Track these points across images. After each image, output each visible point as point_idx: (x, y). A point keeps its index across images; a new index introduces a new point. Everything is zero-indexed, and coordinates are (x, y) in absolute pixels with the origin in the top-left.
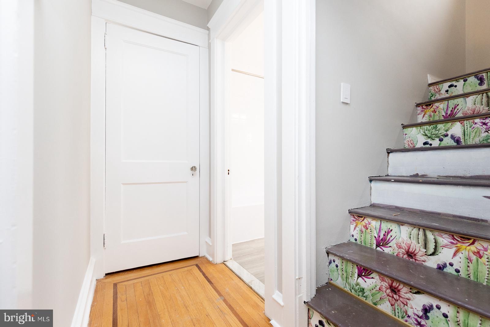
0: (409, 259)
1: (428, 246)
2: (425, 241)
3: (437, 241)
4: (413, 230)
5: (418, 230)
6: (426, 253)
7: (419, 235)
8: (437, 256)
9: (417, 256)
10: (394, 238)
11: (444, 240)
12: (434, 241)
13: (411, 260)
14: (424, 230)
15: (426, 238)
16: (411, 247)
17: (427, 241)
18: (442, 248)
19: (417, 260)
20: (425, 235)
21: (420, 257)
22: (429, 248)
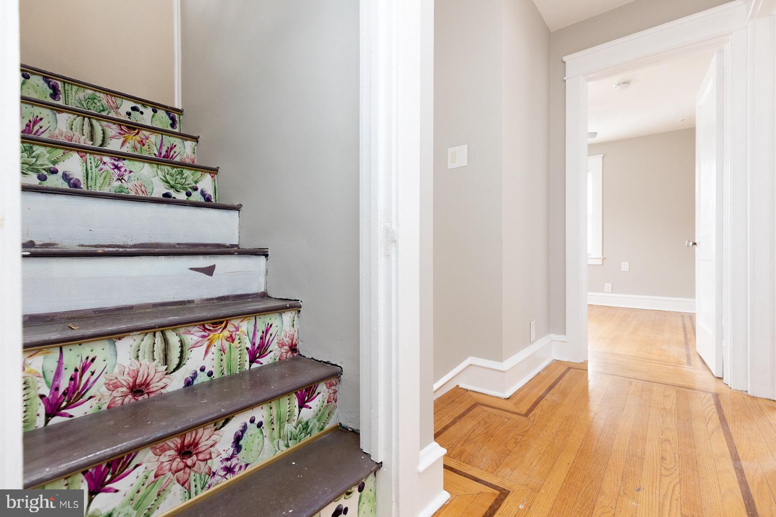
0: (137, 399)
1: (170, 357)
2: (165, 352)
3: (183, 343)
4: (142, 340)
5: (153, 337)
6: (166, 371)
7: (155, 345)
8: (184, 366)
9: (151, 386)
10: (100, 375)
11: (193, 336)
12: (179, 344)
13: (140, 398)
14: (163, 333)
15: (168, 344)
16: (140, 374)
17: (169, 351)
18: (190, 350)
19: (152, 392)
20: (165, 342)
21: (158, 384)
22: (171, 360)
